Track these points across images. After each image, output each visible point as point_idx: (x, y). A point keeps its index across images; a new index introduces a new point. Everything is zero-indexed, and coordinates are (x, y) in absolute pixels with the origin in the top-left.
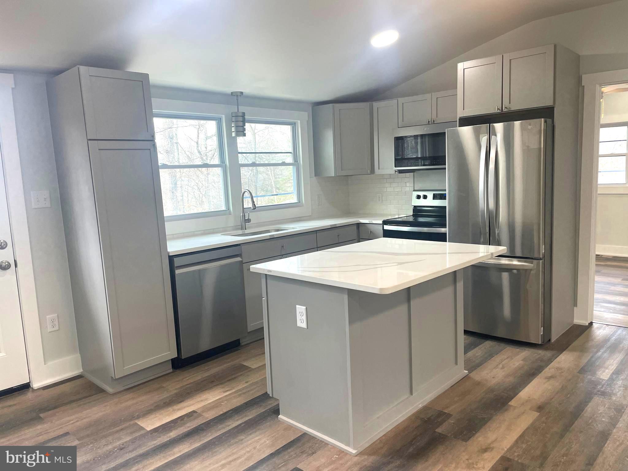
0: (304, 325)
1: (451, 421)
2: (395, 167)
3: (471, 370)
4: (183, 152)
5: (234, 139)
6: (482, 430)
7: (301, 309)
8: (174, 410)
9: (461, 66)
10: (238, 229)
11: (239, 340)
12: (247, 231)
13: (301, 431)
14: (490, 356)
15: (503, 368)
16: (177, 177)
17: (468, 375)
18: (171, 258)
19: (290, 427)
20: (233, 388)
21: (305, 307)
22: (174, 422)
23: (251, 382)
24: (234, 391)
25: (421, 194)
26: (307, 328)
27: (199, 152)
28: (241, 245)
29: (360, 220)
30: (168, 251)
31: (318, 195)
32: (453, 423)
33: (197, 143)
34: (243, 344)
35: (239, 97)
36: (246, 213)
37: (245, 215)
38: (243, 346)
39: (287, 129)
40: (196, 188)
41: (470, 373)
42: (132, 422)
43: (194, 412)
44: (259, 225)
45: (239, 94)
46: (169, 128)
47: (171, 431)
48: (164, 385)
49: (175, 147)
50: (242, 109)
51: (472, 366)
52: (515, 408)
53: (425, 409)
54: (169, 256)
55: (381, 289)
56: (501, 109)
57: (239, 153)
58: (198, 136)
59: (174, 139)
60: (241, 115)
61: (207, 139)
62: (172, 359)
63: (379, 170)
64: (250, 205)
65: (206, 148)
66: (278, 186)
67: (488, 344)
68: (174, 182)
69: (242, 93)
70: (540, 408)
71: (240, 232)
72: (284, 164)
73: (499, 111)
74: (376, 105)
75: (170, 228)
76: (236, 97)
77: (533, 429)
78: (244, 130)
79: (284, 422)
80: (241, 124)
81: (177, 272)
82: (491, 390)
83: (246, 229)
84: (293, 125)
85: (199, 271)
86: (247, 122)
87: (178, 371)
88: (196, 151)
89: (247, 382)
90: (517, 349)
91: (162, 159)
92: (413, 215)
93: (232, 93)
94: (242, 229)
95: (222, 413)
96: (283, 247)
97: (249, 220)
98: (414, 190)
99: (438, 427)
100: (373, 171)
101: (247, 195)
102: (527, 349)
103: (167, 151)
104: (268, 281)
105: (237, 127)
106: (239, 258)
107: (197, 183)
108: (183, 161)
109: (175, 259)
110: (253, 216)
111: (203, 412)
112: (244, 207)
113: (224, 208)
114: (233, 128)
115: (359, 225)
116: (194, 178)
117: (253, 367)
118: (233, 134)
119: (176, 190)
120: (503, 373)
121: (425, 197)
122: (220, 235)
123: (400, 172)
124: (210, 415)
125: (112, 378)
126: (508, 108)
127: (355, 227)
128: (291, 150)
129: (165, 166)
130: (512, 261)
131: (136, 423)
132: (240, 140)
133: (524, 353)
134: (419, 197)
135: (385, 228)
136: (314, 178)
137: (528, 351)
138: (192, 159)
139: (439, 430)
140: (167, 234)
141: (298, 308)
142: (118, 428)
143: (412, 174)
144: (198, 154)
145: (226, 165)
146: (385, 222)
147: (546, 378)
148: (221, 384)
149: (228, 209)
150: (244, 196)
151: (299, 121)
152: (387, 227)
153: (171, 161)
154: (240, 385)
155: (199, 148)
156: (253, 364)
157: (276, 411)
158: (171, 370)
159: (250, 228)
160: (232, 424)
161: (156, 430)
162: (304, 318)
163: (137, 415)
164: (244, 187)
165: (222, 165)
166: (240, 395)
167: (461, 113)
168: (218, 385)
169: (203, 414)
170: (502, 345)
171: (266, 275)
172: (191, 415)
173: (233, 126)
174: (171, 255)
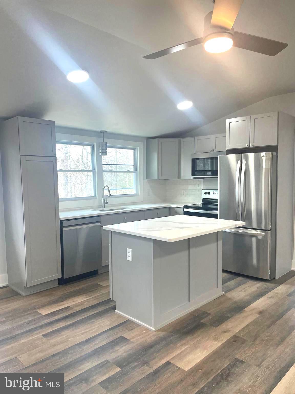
0: (130, 259)
1: (210, 317)
2: (192, 175)
3: (226, 292)
4: (73, 161)
5: (101, 157)
6: (226, 322)
7: (129, 251)
8: (58, 306)
9: (228, 121)
10: (100, 207)
11: (97, 270)
12: (105, 209)
13: (127, 319)
14: (239, 285)
15: (245, 292)
16: (69, 176)
17: (224, 294)
18: (61, 222)
19: (120, 316)
20: (92, 296)
21: (131, 249)
22: (58, 311)
23: (102, 293)
24: (92, 297)
25: (207, 191)
26: (132, 261)
27: (83, 162)
28: (101, 216)
29: (171, 205)
30: (60, 217)
31: (148, 190)
32: (211, 318)
33: (82, 156)
34: (99, 273)
35: (104, 133)
36: (105, 198)
37: (104, 200)
38: (99, 274)
39: (132, 152)
40: (80, 184)
41: (225, 293)
42: (35, 311)
43: (69, 307)
44: (113, 205)
45: (104, 132)
46: (65, 147)
47: (56, 316)
48: (53, 293)
49: (68, 159)
50: (106, 140)
51: (228, 290)
52: (247, 312)
53: (197, 310)
54: (60, 221)
55: (169, 239)
56: (249, 145)
57: (103, 164)
58: (83, 152)
59: (68, 153)
60: (105, 143)
61: (88, 154)
62: (58, 279)
63: (183, 177)
64: (108, 194)
65: (87, 159)
66: (130, 184)
67: (240, 279)
68: (66, 179)
69: (106, 131)
70: (261, 313)
71: (101, 209)
72: (129, 171)
73: (248, 147)
74: (182, 140)
75: (62, 205)
76: (102, 133)
77: (254, 323)
78: (106, 152)
79: (118, 314)
80: (105, 148)
81: (64, 229)
82: (236, 302)
83: (105, 208)
84: (135, 150)
85: (77, 229)
86: (108, 147)
87: (61, 286)
88: (81, 162)
89: (99, 293)
90: (255, 282)
91: (60, 166)
92: (202, 204)
93: (100, 131)
94: (102, 207)
95: (84, 308)
96: (125, 218)
97: (107, 203)
98: (203, 189)
99: (202, 319)
100: (179, 177)
101: (106, 188)
102: (261, 282)
103: (63, 161)
104: (113, 235)
105: (102, 150)
106: (99, 223)
107: (81, 181)
108: (73, 167)
109: (63, 222)
110: (109, 200)
111: (74, 307)
112: (105, 195)
113: (93, 195)
114: (100, 151)
115: (170, 208)
116: (79, 178)
117: (104, 285)
118: (100, 154)
119: (67, 184)
120: (244, 294)
121: (209, 193)
122: (89, 210)
123: (195, 178)
124: (77, 309)
125: (25, 287)
126: (253, 145)
127: (168, 209)
128: (133, 163)
129: (61, 171)
130: (251, 231)
131: (37, 311)
132: (104, 157)
133: (259, 284)
134: (205, 193)
135: (184, 210)
136: (146, 180)
137: (261, 283)
138: (78, 166)
139: (202, 321)
140: (60, 208)
141: (128, 249)
142: (27, 313)
143: (202, 180)
144: (82, 163)
145: (95, 171)
146: (185, 207)
147: (267, 298)
148: (85, 293)
149: (96, 196)
150: (105, 189)
151: (138, 148)
152: (186, 210)
153: (65, 167)
154: (96, 295)
155: (83, 160)
156: (103, 284)
157: (114, 308)
158: (58, 285)
159: (107, 207)
160: (89, 313)
161: (47, 315)
162: (131, 255)
163: (38, 307)
164: (105, 184)
165: (93, 171)
166: (95, 300)
167: (228, 147)
168: (83, 294)
169: (74, 308)
170: (247, 280)
171: (112, 231)
172: (67, 308)
173: (100, 149)
174: (61, 220)
